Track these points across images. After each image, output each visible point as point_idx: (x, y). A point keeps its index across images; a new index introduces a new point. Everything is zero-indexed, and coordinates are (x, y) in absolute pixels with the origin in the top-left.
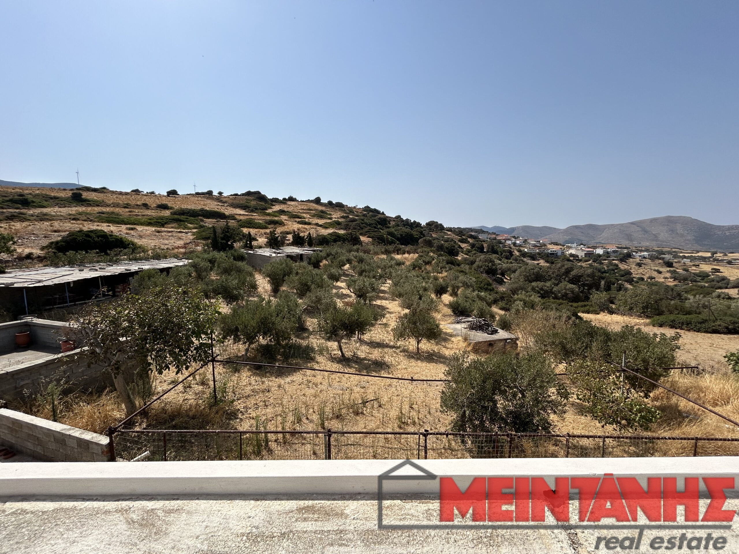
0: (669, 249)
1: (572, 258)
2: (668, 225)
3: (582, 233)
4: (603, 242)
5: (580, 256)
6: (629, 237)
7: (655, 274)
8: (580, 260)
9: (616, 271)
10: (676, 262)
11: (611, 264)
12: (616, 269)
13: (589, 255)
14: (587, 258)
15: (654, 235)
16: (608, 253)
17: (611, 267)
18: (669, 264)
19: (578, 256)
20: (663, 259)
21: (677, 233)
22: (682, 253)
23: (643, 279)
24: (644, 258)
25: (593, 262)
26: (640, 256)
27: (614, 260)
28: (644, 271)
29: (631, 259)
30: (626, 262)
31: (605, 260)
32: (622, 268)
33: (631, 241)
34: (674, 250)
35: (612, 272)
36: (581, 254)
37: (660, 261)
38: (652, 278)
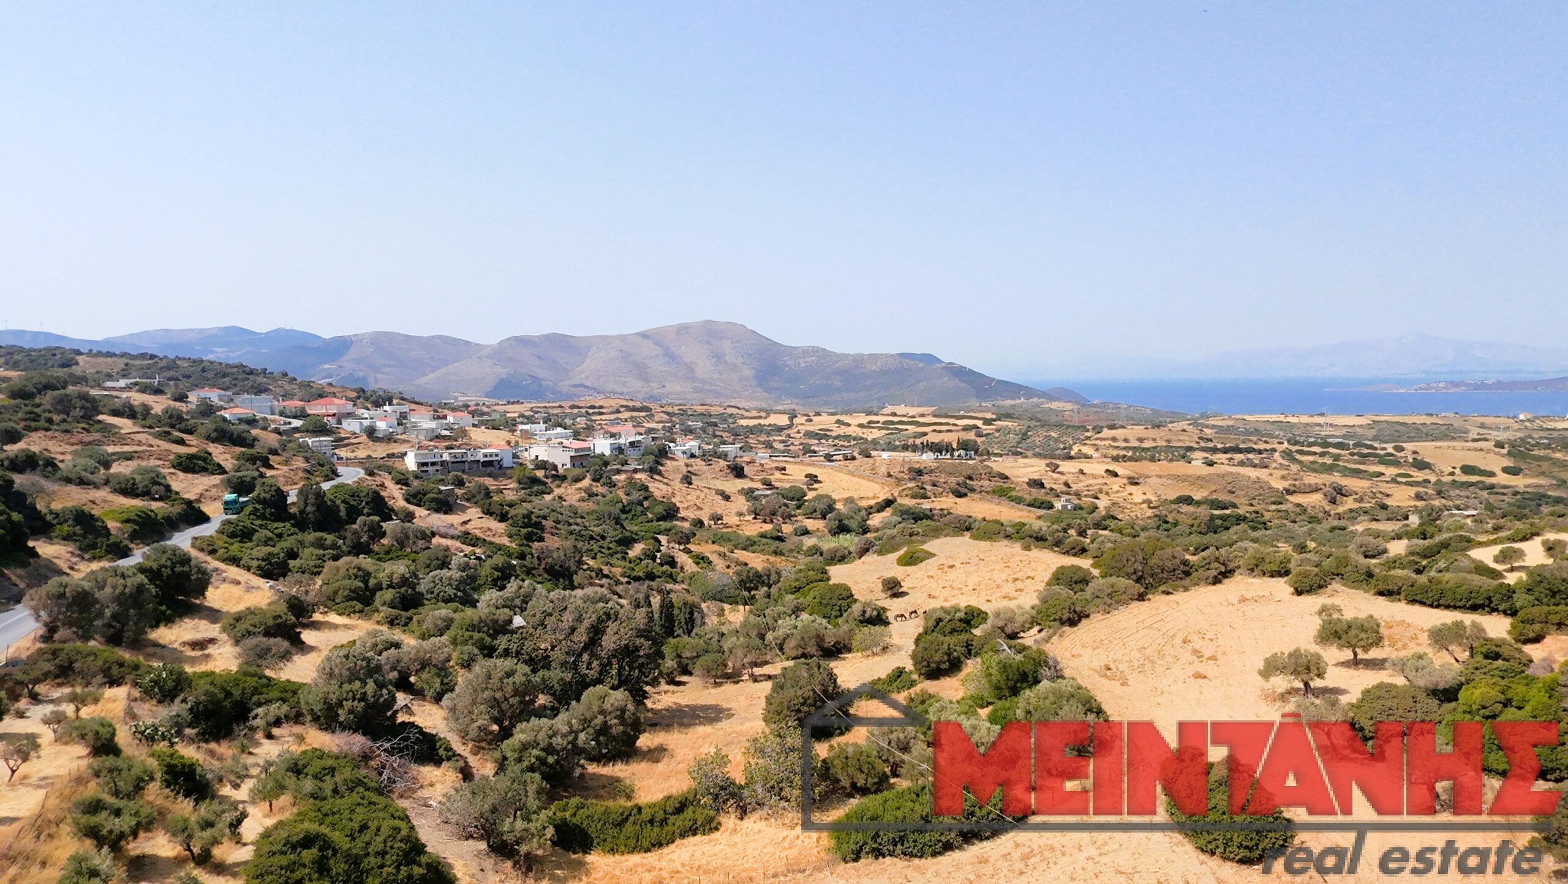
0: (721, 410)
1: (540, 474)
2: (709, 343)
5: (560, 466)
7: (720, 506)
8: (563, 478)
9: (646, 504)
10: (748, 463)
11: (631, 483)
12: (646, 498)
13: (581, 459)
14: (577, 471)
16: (620, 450)
17: (636, 496)
18: (738, 472)
19: (555, 468)
20: (724, 456)
21: (726, 362)
23: (699, 523)
24: (693, 456)
25: (594, 480)
26: (684, 453)
27: (636, 471)
28: (698, 497)
29: (668, 462)
30: (660, 473)
31: (618, 472)
32: (657, 494)
35: (639, 508)
36: (562, 459)
37: (722, 463)
38: (717, 518)
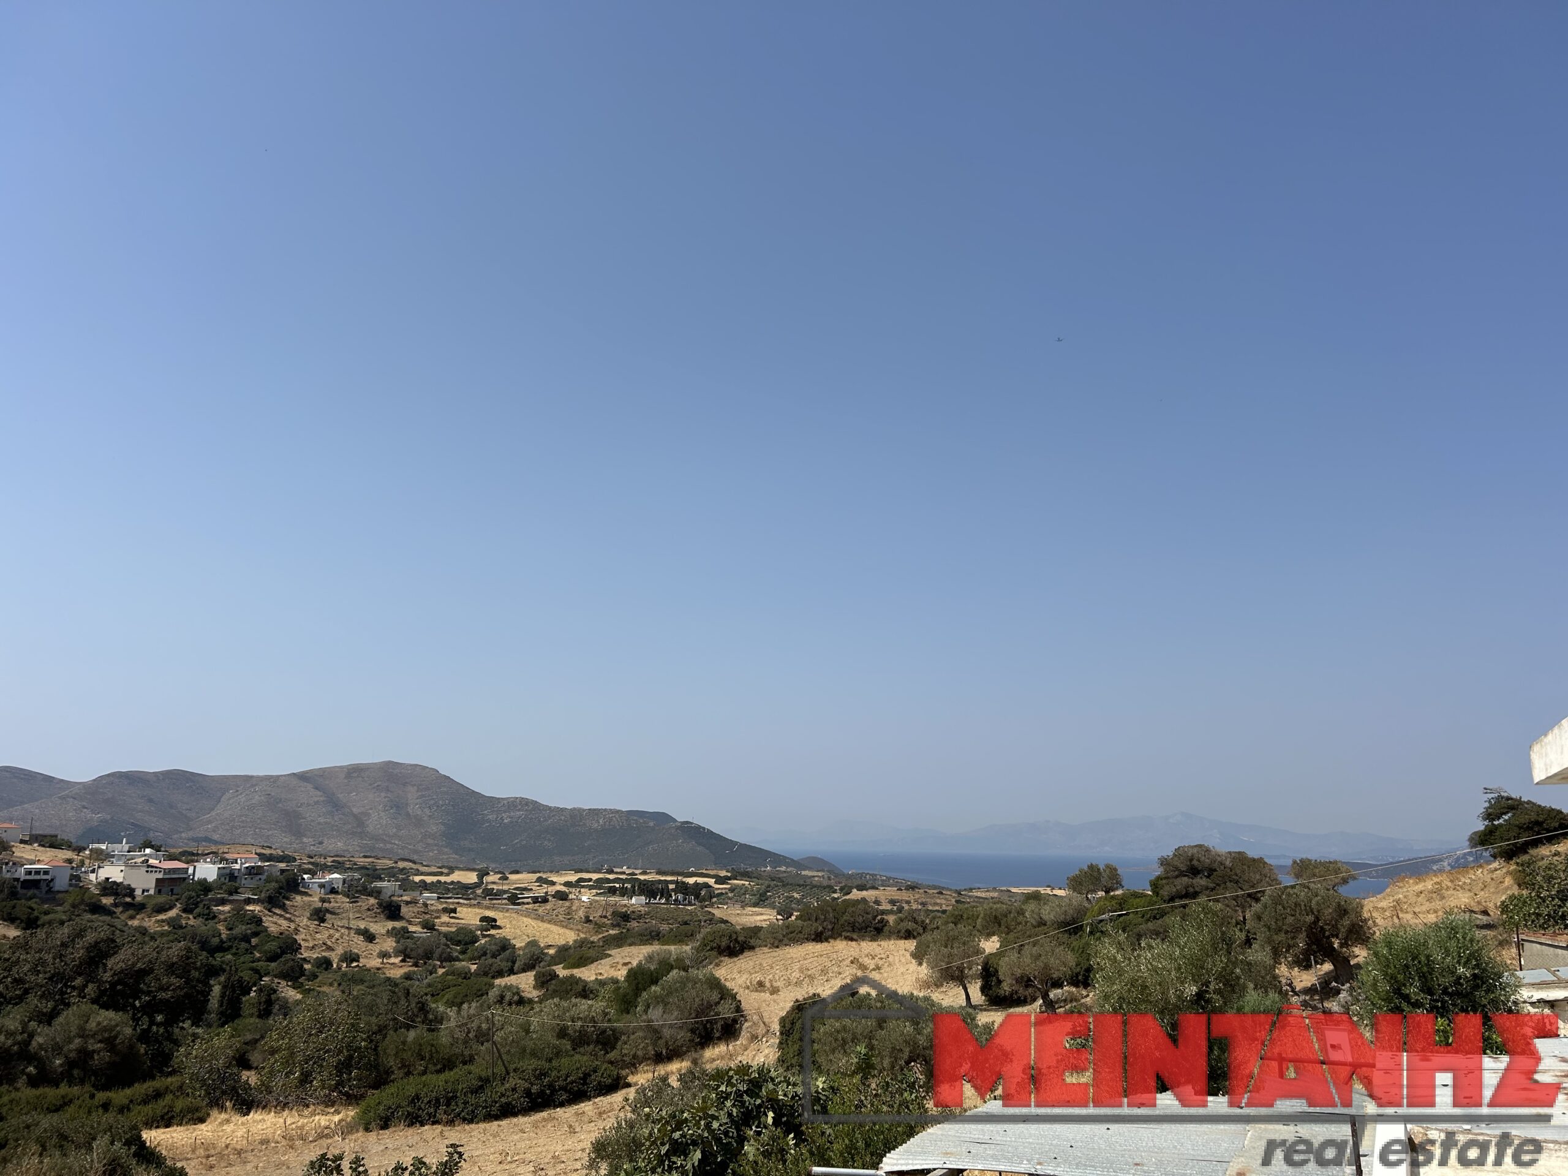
0: (389, 863)
1: (107, 901)
2: (388, 790)
3: (151, 801)
4: (216, 837)
5: (138, 892)
6: (293, 822)
7: (358, 944)
8: (140, 908)
9: (254, 941)
10: (407, 903)
11: (239, 914)
12: (256, 934)
13: (170, 884)
14: (162, 899)
15: (355, 816)
16: (232, 876)
17: (241, 929)
18: (392, 911)
19: (131, 891)
20: (377, 893)
21: (408, 814)
22: (418, 873)
23: (326, 963)
24: (333, 891)
25: (185, 911)
26: (322, 886)
27: (249, 901)
28: (330, 936)
29: (298, 898)
30: (283, 907)
31: (223, 902)
32: (273, 929)
33: (298, 833)
34: (401, 865)
35: (244, 945)
36: (143, 883)
37: (372, 901)
38: (350, 958)
